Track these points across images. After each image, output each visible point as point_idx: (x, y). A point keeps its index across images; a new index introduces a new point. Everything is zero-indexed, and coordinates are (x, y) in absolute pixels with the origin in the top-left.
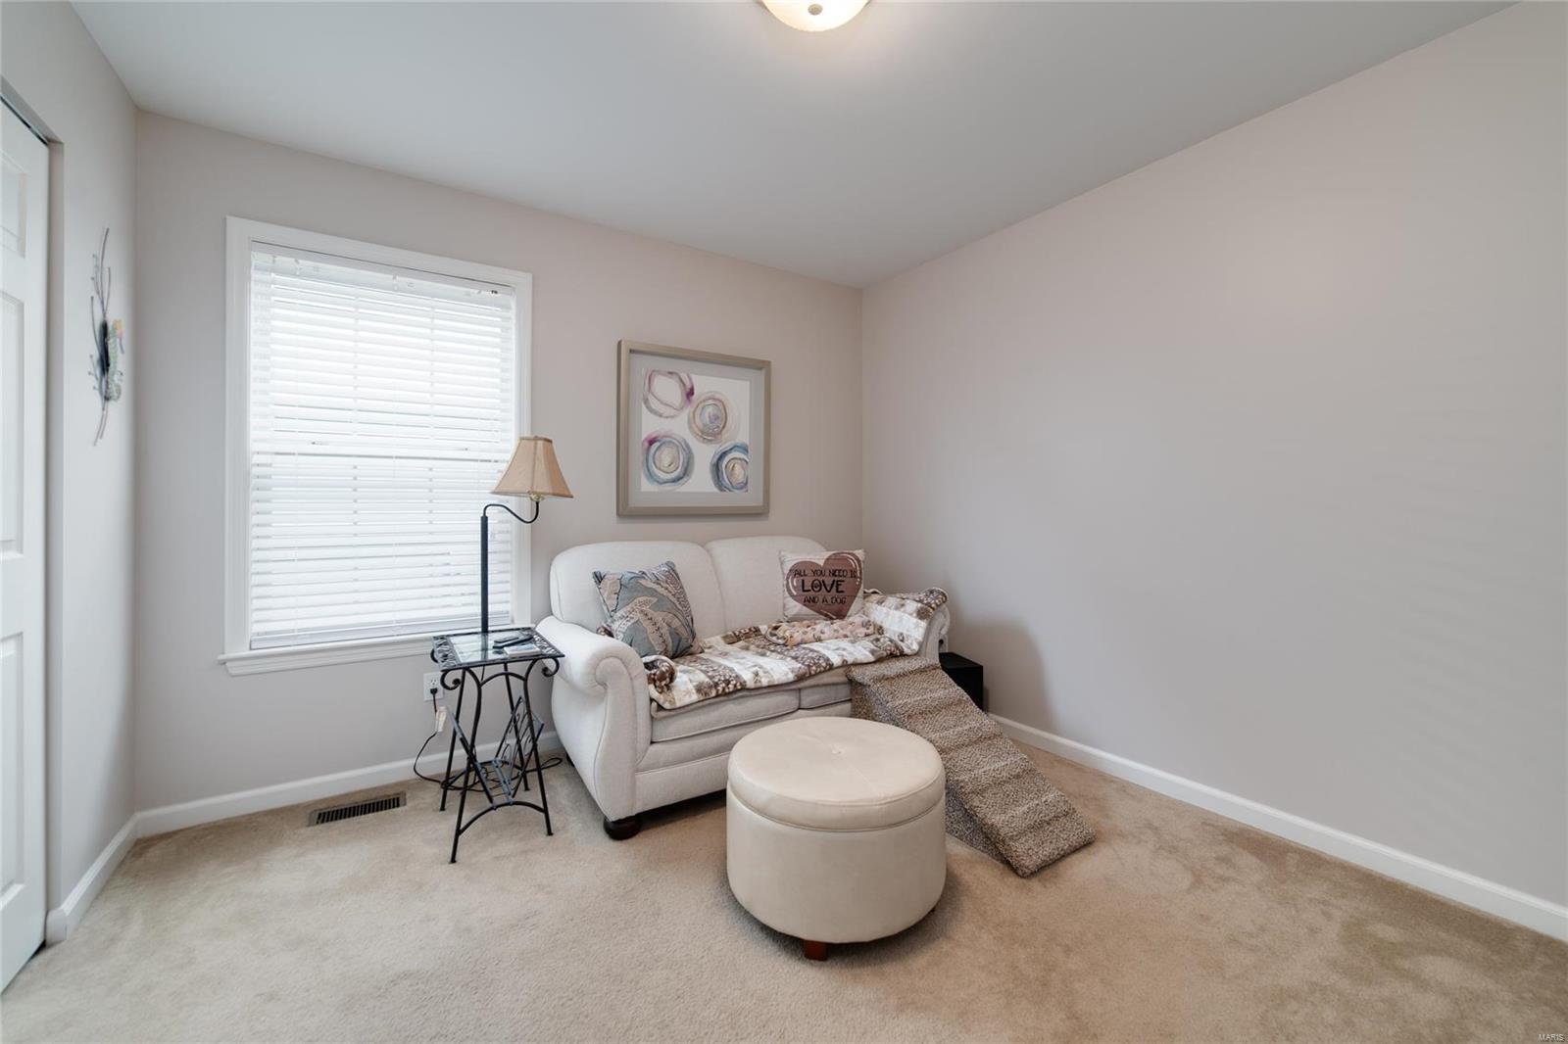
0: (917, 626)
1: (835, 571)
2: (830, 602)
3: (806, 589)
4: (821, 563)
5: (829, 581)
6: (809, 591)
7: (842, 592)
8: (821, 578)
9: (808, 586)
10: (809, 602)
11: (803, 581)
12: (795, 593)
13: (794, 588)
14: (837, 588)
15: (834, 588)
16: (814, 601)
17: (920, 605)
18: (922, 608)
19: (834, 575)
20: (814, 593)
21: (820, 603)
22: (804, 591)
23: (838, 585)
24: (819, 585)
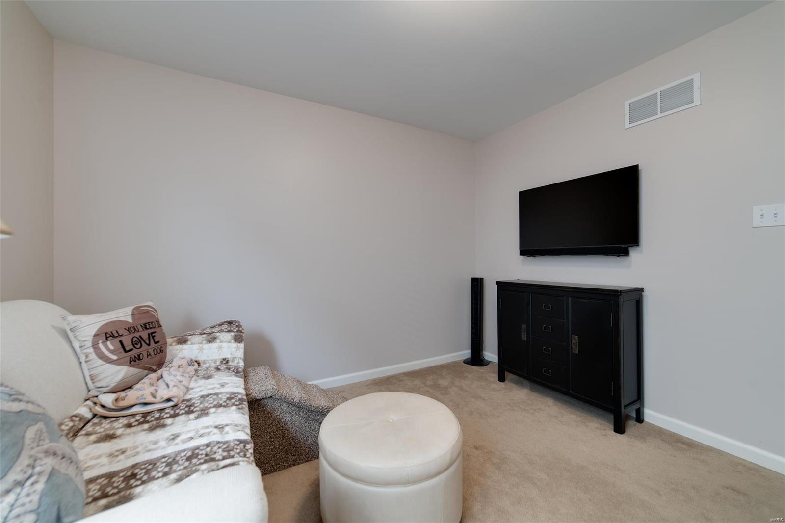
0: (238, 349)
1: (145, 324)
2: (153, 355)
3: (127, 349)
4: (130, 319)
5: (145, 334)
6: (131, 350)
7: (158, 342)
8: (137, 335)
9: (128, 345)
10: (135, 361)
11: (121, 342)
12: (115, 357)
13: (112, 352)
14: (154, 340)
15: (152, 340)
16: (139, 359)
17: (232, 334)
18: (236, 335)
19: (146, 328)
20: (137, 350)
21: (145, 359)
22: (126, 352)
23: (153, 337)
24: (138, 342)
